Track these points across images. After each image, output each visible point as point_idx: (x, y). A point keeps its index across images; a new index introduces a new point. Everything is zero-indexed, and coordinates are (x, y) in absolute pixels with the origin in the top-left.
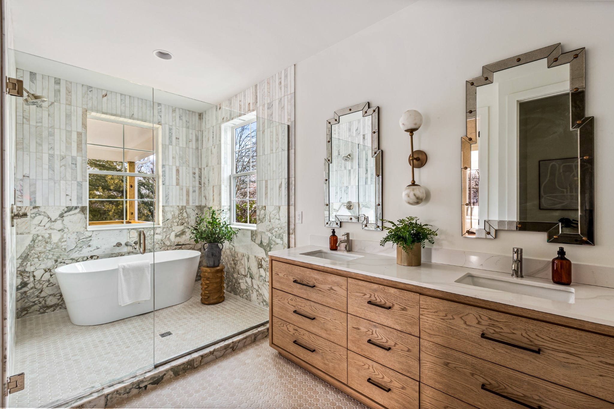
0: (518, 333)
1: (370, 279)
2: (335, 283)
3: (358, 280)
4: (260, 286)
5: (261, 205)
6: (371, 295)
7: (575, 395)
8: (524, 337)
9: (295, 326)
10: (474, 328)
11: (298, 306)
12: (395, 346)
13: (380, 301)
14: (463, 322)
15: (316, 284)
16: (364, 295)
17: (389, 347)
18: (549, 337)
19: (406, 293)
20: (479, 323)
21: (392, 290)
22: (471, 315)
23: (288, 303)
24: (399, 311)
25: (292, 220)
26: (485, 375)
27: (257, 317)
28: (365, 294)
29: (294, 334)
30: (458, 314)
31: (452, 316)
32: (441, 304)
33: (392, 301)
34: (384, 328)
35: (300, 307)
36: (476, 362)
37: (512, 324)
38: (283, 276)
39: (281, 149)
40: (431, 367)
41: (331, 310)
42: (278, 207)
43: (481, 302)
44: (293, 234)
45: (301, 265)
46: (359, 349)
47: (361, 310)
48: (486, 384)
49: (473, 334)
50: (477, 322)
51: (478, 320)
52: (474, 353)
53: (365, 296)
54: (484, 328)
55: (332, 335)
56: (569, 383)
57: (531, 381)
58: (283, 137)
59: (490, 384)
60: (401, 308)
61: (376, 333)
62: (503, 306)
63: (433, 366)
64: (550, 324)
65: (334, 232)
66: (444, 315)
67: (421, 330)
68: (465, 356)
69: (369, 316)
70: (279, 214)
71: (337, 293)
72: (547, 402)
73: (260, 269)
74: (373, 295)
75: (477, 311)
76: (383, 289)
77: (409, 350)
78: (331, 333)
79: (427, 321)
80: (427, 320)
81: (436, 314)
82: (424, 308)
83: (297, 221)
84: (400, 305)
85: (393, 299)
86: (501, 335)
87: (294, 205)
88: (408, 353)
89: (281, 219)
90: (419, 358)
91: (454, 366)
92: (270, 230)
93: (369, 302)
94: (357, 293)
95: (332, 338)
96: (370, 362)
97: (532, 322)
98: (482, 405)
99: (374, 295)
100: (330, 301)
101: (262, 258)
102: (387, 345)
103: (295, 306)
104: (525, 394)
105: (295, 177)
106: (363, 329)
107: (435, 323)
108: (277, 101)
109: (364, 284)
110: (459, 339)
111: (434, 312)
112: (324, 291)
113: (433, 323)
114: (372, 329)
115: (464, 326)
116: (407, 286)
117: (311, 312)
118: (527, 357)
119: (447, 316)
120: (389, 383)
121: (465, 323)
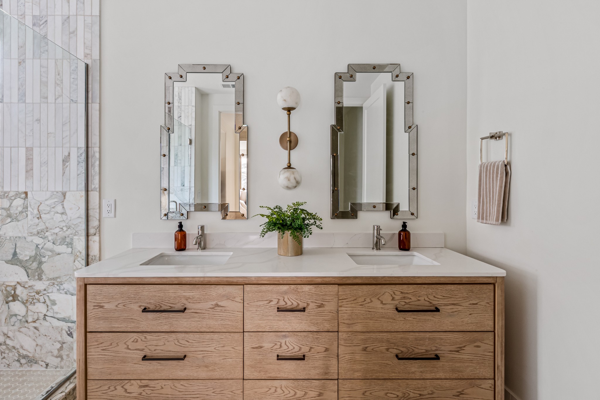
0: (422, 299)
1: (279, 281)
2: (223, 296)
3: (259, 286)
4: (10, 334)
5: (14, 189)
6: (279, 299)
7: (457, 335)
8: (426, 301)
9: (143, 381)
10: (389, 305)
11: (150, 347)
12: (310, 351)
13: (291, 304)
14: (379, 302)
15: (188, 305)
16: (269, 303)
17: (303, 354)
18: (442, 296)
19: (323, 288)
20: (393, 299)
21: (307, 288)
22: (387, 294)
23: (128, 348)
24: (316, 310)
25: (94, 213)
26: (398, 346)
27: (13, 392)
28: (271, 301)
29: (140, 394)
30: (375, 296)
31: (370, 299)
32: (360, 289)
33: (307, 300)
34: (297, 335)
35: (153, 348)
36: (390, 337)
37: (418, 292)
38: (115, 308)
39: (68, 100)
40: (350, 358)
41: (216, 336)
42: (60, 194)
43: (396, 279)
44: (97, 235)
45: (156, 283)
46: (262, 373)
47: (265, 322)
48: (398, 354)
49: (389, 311)
50: (391, 299)
51: (393, 297)
52: (389, 328)
53: (271, 303)
54: (396, 302)
55: (218, 370)
56: (453, 327)
57: (431, 337)
58: (72, 80)
59: (402, 352)
60: (317, 306)
61: (285, 344)
62: (412, 279)
63: (351, 356)
64: (442, 285)
65: (181, 226)
66: (363, 300)
67: (339, 323)
68: (381, 334)
69: (276, 327)
70: (63, 205)
71: (228, 309)
72: (441, 349)
73: (11, 304)
74: (282, 299)
75: (392, 289)
76: (296, 289)
77: (327, 350)
78: (215, 368)
79: (346, 312)
80: (346, 310)
81: (355, 301)
82: (343, 298)
83: (104, 214)
84: (316, 303)
85: (308, 297)
86: (410, 305)
87: (98, 190)
88: (325, 353)
89: (68, 211)
90: (337, 355)
91: (372, 348)
92: (38, 233)
93: (279, 310)
94: (258, 302)
95: (217, 374)
96: (277, 383)
97: (431, 287)
98: (396, 375)
99: (284, 299)
100: (213, 324)
101: (18, 283)
102: (300, 354)
103: (142, 350)
104: (426, 349)
105: (100, 147)
106: (267, 345)
107: (354, 311)
108: (59, 21)
109: (269, 289)
110: (376, 320)
111: (353, 300)
112: (203, 311)
113: (351, 312)
114: (280, 341)
115: (381, 306)
116: (325, 279)
117: (178, 349)
118: (428, 318)
119: (365, 301)
120: (303, 396)
121: (382, 302)
